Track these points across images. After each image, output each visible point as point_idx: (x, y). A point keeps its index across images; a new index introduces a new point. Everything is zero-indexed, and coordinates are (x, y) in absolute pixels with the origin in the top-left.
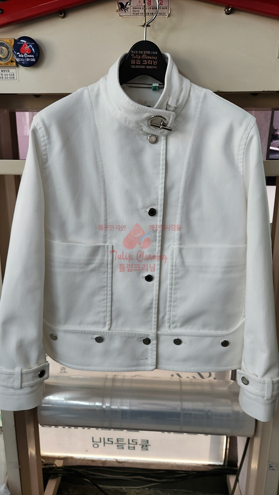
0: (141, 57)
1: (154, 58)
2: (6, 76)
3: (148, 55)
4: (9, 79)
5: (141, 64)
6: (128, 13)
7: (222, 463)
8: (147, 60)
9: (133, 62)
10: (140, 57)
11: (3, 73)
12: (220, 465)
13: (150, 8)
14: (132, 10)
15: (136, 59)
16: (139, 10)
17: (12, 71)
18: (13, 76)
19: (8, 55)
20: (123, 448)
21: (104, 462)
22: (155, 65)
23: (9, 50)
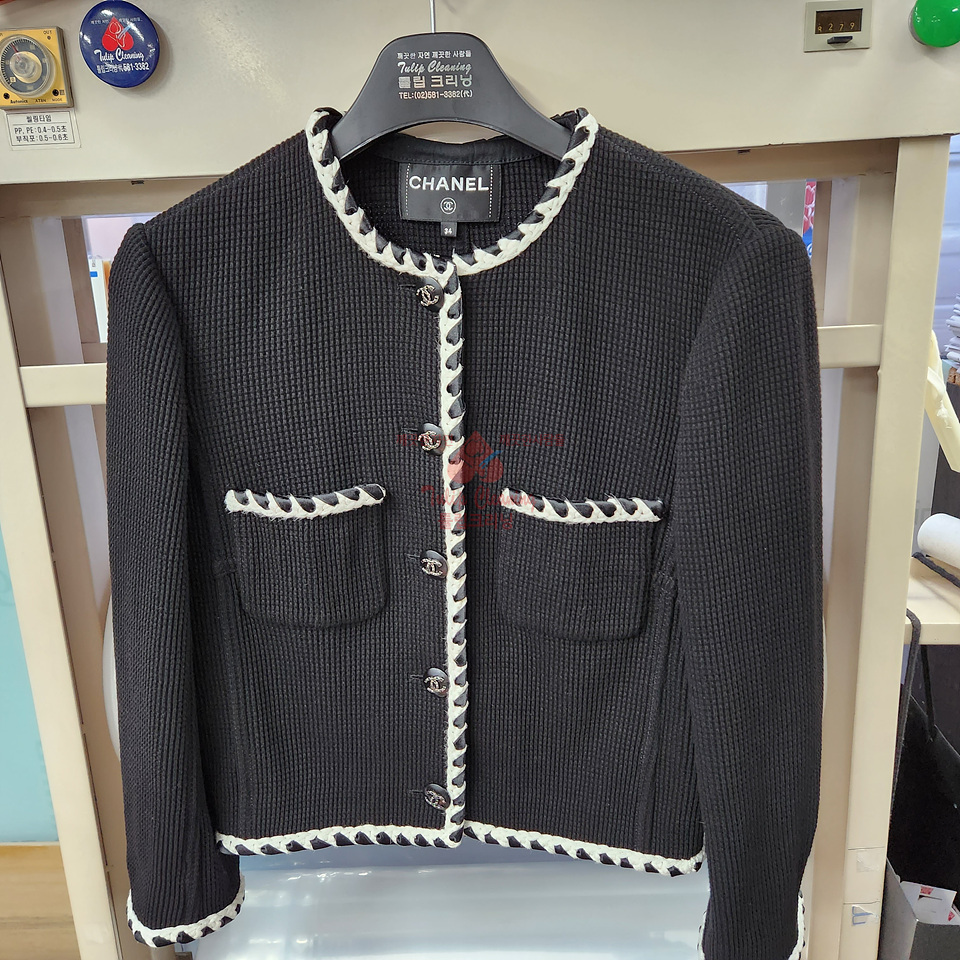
0: (426, 68)
1: (462, 68)
2: (43, 134)
3: (444, 62)
4: (51, 141)
5: (428, 88)
8: (444, 74)
9: (404, 82)
10: (422, 69)
11: (34, 126)
15: (412, 75)
17: (59, 118)
18: (62, 133)
19: (44, 73)
22: (466, 89)
23: (46, 60)
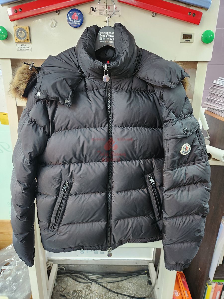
2: (24, 48)
4: (26, 50)
6: (96, 13)
7: (152, 259)
11: (22, 47)
12: (151, 260)
13: (110, 11)
14: (99, 12)
16: (103, 12)
17: (27, 45)
18: (28, 48)
19: (25, 36)
20: (98, 253)
21: (87, 261)
23: (26, 33)
